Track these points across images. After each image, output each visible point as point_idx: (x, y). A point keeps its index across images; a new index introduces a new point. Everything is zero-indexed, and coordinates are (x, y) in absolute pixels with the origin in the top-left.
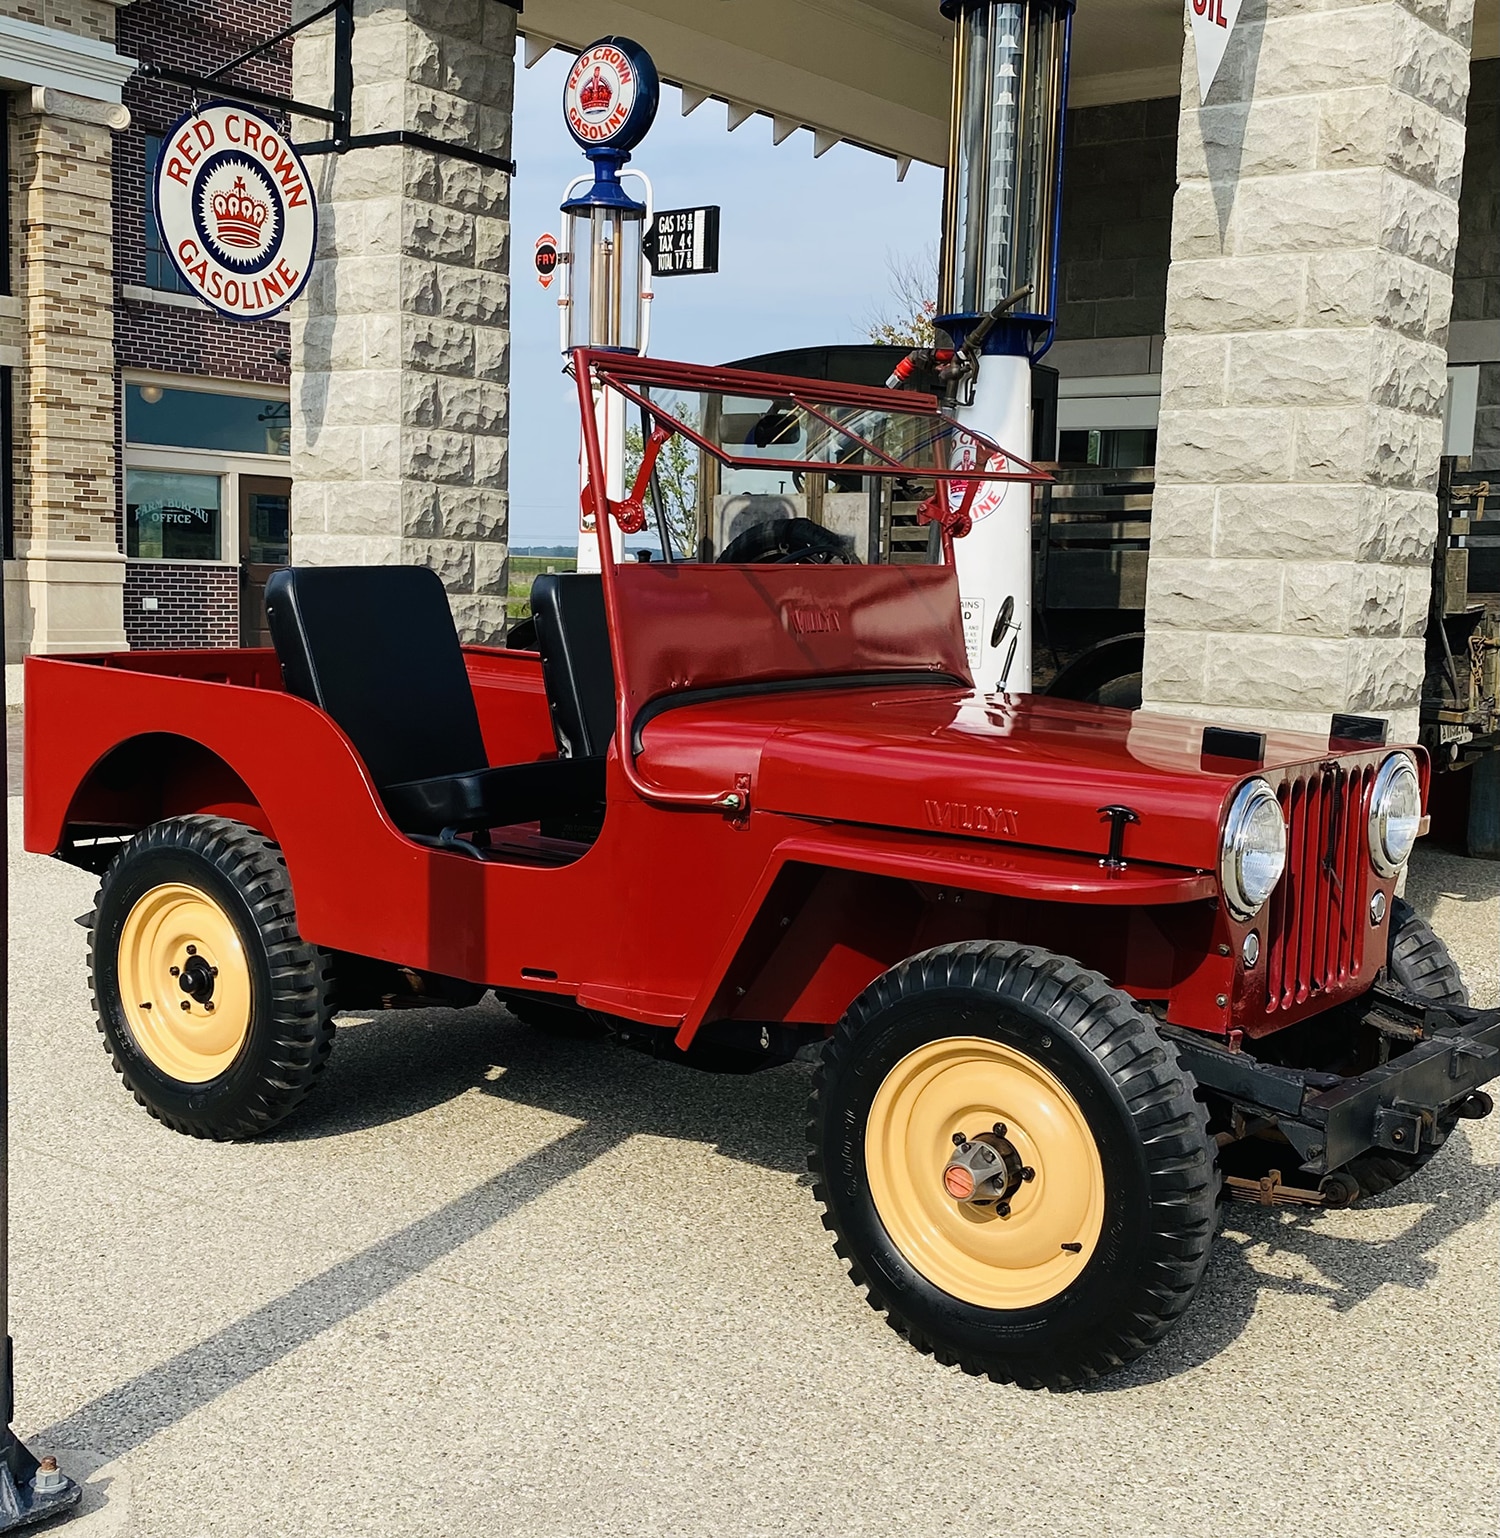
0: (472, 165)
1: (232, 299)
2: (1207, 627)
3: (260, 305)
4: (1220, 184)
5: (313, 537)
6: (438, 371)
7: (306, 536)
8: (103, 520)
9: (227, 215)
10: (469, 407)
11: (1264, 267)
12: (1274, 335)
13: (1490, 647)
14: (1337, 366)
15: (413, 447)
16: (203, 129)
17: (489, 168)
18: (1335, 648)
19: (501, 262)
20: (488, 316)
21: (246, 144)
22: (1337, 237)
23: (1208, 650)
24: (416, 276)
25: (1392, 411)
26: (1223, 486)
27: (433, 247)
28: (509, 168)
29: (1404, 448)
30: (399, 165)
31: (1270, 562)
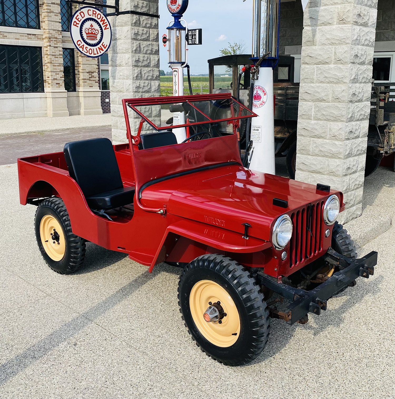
0: (148, 17)
1: (90, 53)
2: (311, 137)
3: (98, 54)
4: (313, 28)
5: (115, 105)
6: (141, 66)
7: (114, 105)
8: (96, 82)
9: (89, 33)
10: (149, 74)
11: (324, 49)
12: (326, 66)
13: (390, 132)
14: (341, 74)
15: (135, 85)
16: (82, 14)
17: (153, 17)
18: (341, 144)
19: (157, 39)
20: (154, 52)
21: (93, 16)
22: (341, 42)
23: (312, 142)
24: (135, 45)
25: (356, 84)
26: (314, 103)
27: (139, 37)
28: (158, 17)
29: (359, 93)
30: (130, 19)
31: (325, 122)
